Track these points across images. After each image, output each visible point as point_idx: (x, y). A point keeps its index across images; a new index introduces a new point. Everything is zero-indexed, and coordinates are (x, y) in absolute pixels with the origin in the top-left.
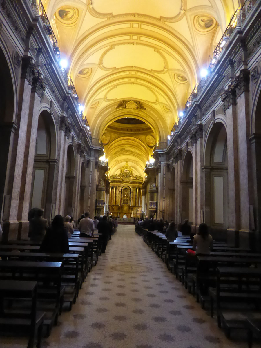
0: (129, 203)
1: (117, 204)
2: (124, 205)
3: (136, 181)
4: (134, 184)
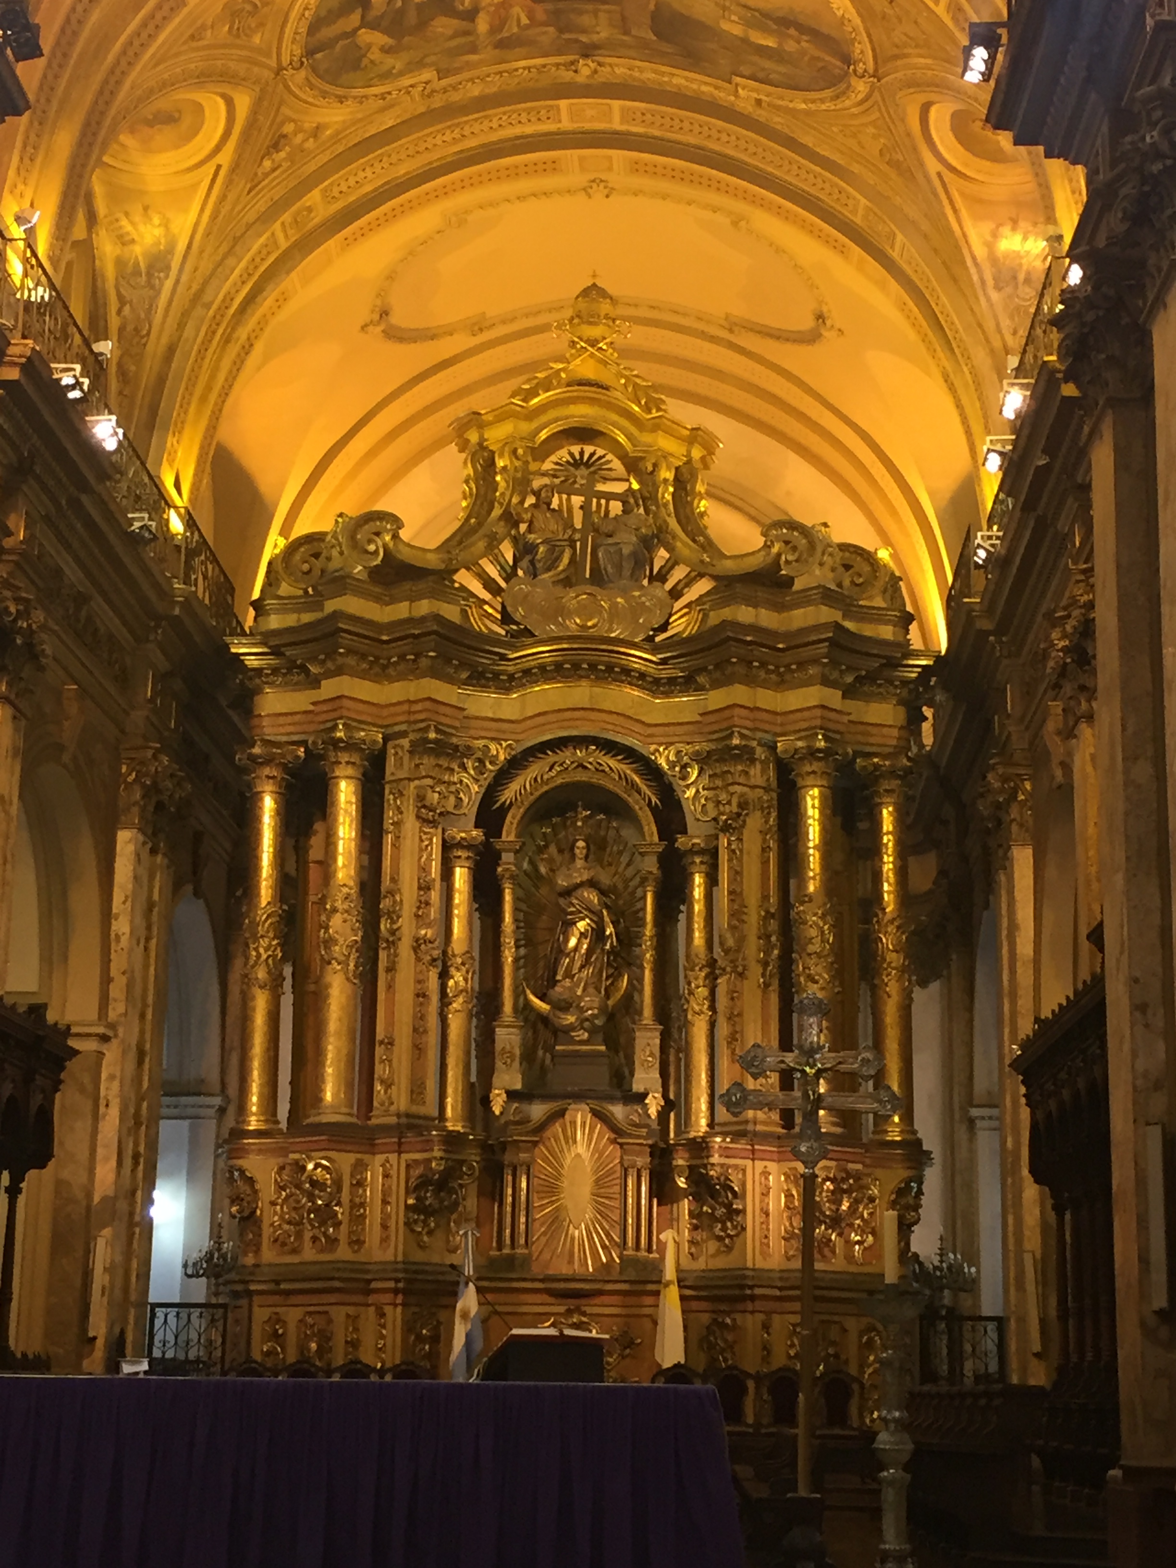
0: (645, 1080)
1: (402, 1103)
2: (538, 1110)
3: (767, 618)
4: (739, 693)
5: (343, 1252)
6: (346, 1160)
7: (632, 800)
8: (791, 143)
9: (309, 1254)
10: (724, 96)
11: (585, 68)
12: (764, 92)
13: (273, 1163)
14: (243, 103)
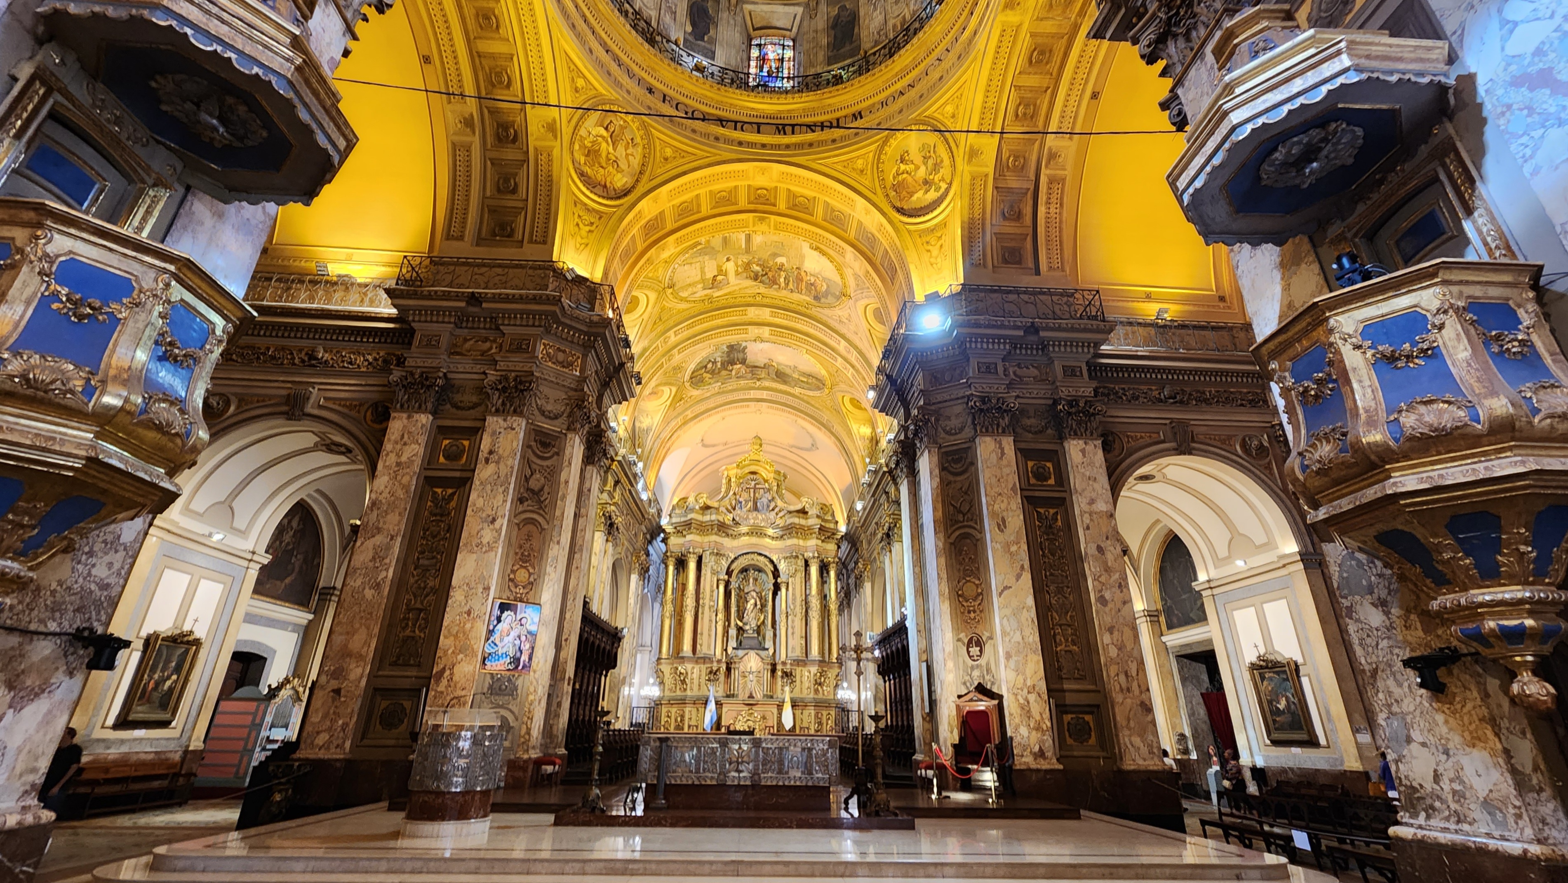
0: (769, 644)
1: (705, 650)
2: (741, 653)
3: (803, 522)
4: (794, 541)
5: (689, 693)
6: (689, 666)
7: (766, 569)
8: (808, 403)
9: (678, 693)
10: (791, 390)
11: (758, 383)
12: (803, 391)
13: (669, 667)
14: (674, 389)
